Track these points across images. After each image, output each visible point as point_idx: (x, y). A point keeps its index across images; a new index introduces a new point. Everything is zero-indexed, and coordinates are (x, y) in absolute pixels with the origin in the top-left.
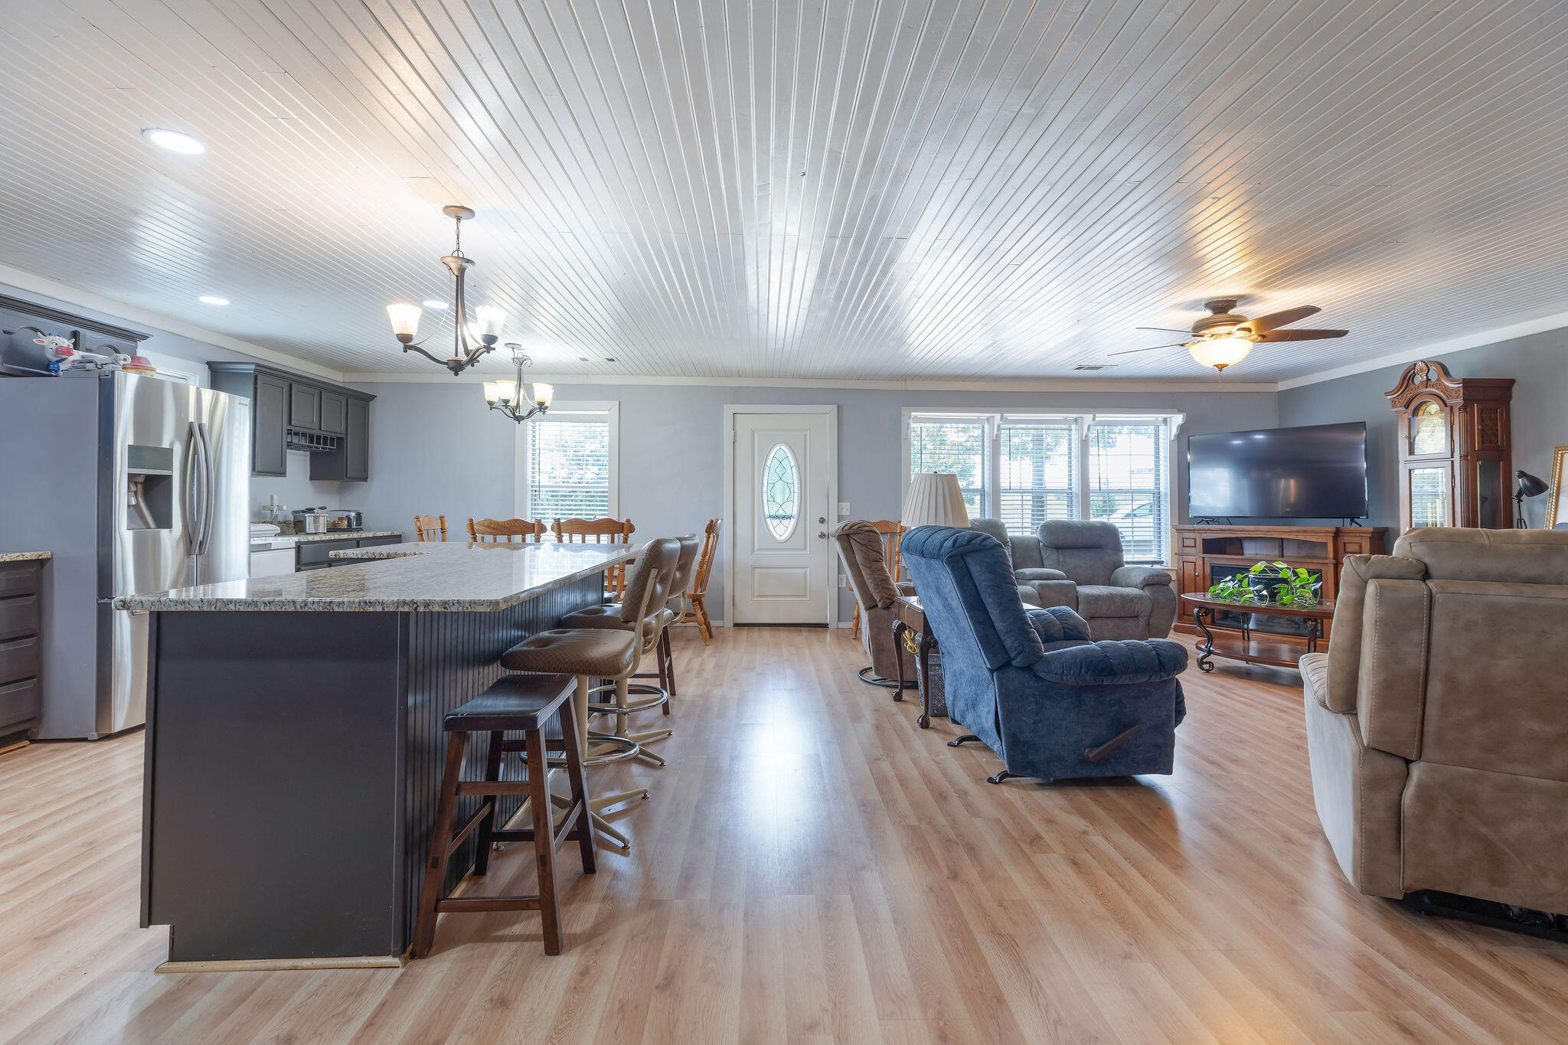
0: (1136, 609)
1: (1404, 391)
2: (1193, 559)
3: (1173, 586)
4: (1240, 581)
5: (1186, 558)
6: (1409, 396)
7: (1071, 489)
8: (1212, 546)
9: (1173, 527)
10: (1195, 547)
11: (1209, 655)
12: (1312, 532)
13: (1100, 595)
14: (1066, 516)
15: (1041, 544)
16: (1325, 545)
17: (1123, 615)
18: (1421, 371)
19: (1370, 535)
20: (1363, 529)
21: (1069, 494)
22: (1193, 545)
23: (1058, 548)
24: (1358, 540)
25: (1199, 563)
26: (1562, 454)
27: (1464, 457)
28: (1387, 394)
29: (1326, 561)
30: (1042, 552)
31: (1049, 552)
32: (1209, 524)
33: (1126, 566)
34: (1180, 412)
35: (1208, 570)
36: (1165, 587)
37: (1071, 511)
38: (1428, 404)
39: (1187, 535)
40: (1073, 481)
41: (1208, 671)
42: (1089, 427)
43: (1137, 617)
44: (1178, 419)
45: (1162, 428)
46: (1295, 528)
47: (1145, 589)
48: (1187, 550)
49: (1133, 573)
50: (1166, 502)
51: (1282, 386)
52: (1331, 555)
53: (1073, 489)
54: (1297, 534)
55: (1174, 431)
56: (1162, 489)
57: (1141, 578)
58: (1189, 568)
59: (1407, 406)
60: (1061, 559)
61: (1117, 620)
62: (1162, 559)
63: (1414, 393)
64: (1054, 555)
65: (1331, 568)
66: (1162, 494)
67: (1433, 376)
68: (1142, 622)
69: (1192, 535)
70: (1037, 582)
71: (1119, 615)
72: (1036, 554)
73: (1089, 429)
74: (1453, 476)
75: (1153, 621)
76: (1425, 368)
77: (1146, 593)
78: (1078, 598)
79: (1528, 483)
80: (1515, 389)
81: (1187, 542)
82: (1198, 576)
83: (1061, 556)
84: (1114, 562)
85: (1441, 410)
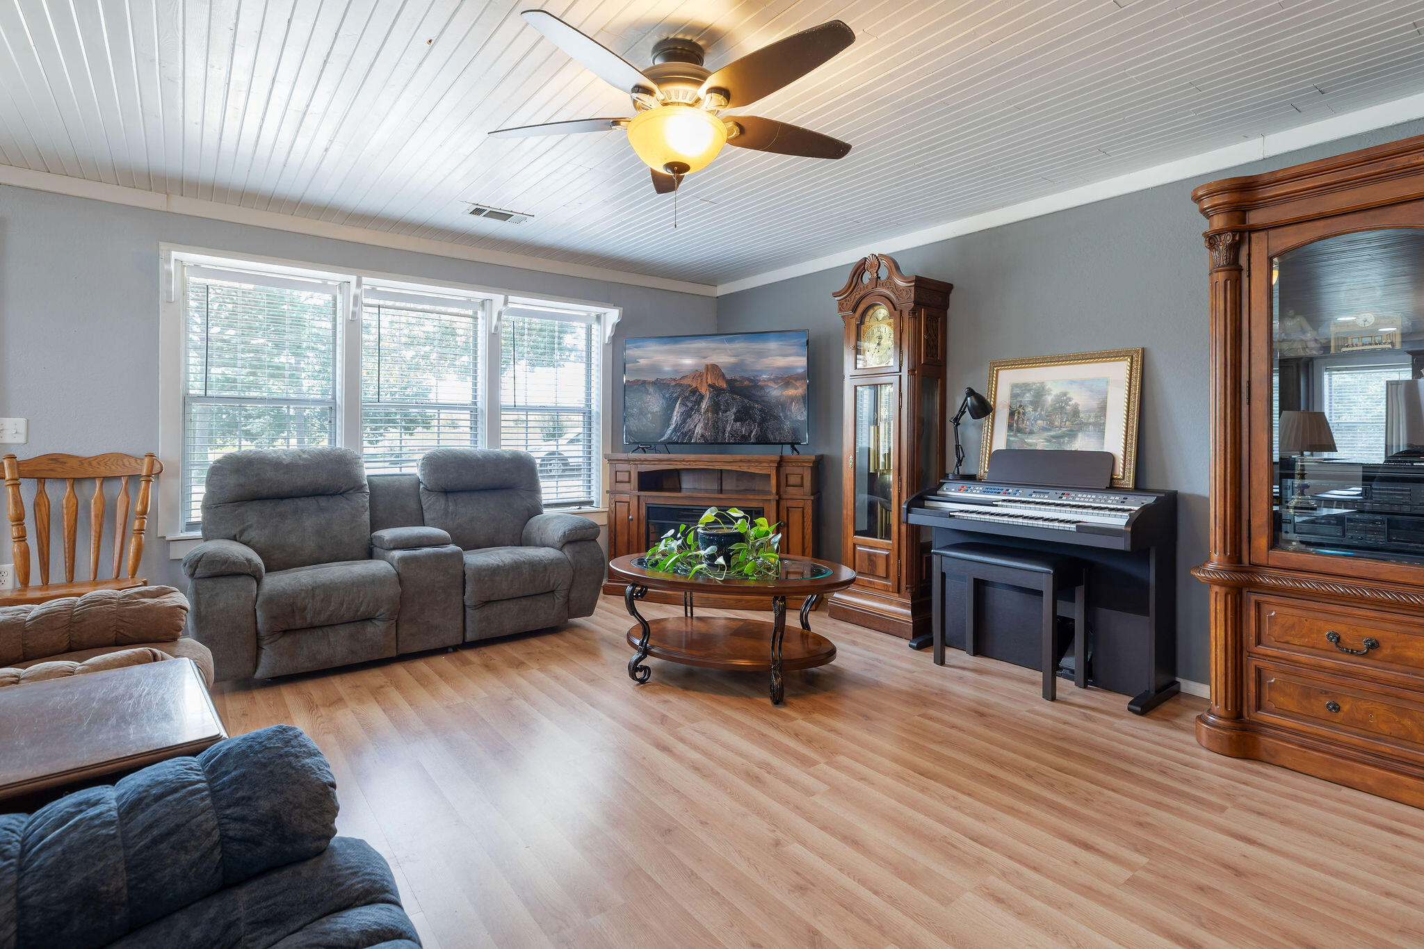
0: (552, 582)
1: (851, 292)
2: (625, 497)
3: (602, 540)
4: (685, 535)
5: (619, 497)
6: (858, 297)
7: (475, 403)
8: (649, 481)
9: (605, 456)
10: (629, 482)
11: (645, 657)
12: (757, 461)
13: (498, 565)
14: (468, 443)
15: (422, 486)
16: (769, 476)
17: (533, 592)
18: (871, 267)
19: (811, 465)
20: (802, 457)
21: (473, 410)
22: (627, 480)
23: (447, 492)
24: (798, 470)
25: (634, 502)
26: (997, 371)
27: (911, 372)
28: (835, 295)
29: (769, 497)
30: (422, 499)
31: (433, 498)
32: (645, 452)
33: (545, 511)
34: (616, 305)
35: (643, 511)
36: (592, 543)
37: (476, 436)
38: (876, 308)
39: (621, 467)
40: (479, 392)
41: (642, 681)
42: (500, 314)
43: (552, 591)
44: (613, 315)
45: (595, 327)
46: (738, 457)
47: (565, 550)
48: (620, 487)
49: (551, 527)
50: (598, 423)
51: (722, 290)
52: (774, 491)
53: (479, 404)
54: (740, 464)
55: (609, 331)
56: (594, 407)
57: (560, 533)
58: (622, 508)
59: (854, 310)
60: (451, 508)
61: (524, 602)
62: (592, 499)
63: (862, 293)
64: (441, 503)
65: (774, 504)
66: (593, 413)
67: (884, 273)
68: (559, 600)
69: (625, 467)
70: (397, 554)
71: (526, 593)
72: (413, 505)
73: (499, 318)
74: (900, 395)
75: (574, 595)
76: (876, 262)
77: (567, 554)
78: (464, 575)
79: (975, 403)
80: (953, 296)
81: (621, 477)
82: (632, 520)
83: (450, 504)
84: (528, 509)
85: (891, 315)
